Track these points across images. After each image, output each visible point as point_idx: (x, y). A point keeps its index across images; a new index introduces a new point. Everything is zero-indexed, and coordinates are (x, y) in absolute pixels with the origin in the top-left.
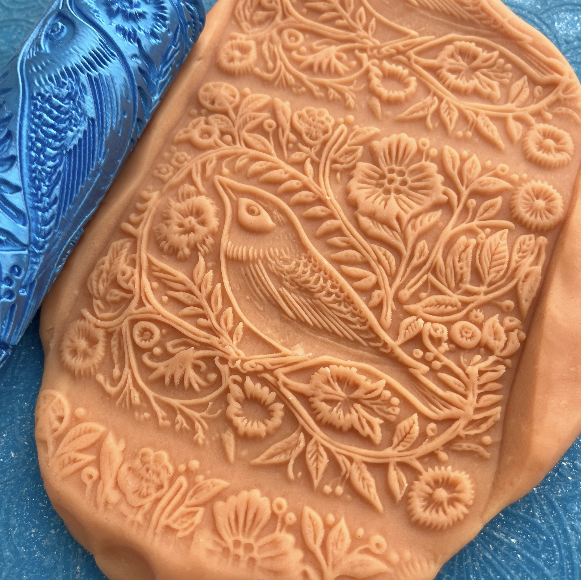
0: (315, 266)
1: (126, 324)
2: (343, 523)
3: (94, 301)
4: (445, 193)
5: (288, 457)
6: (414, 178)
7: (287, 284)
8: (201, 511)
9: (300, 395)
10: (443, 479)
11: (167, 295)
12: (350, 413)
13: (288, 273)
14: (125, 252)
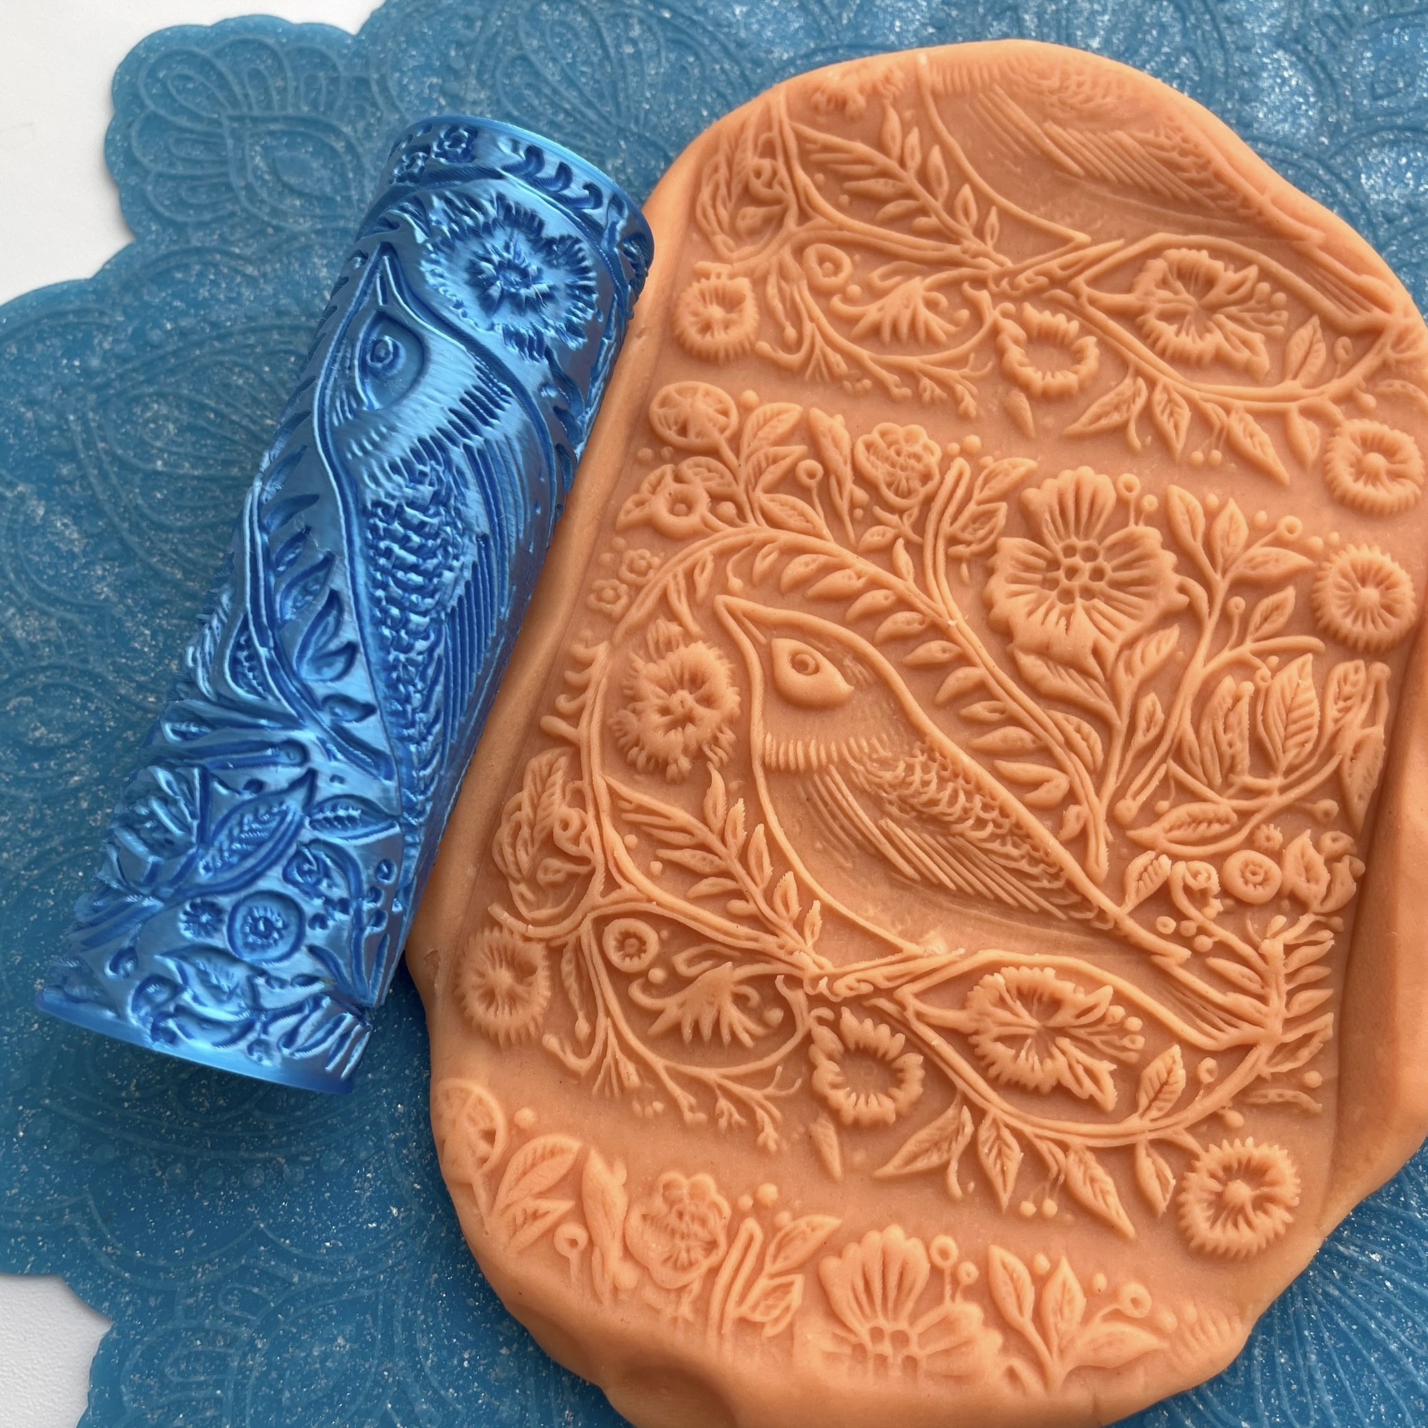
0: (944, 768)
1: (587, 928)
2: (1066, 1270)
3: (512, 885)
4: (1182, 589)
5: (945, 1157)
6: (1116, 562)
7: (894, 810)
8: (799, 1280)
9: (952, 1034)
10: (1240, 1163)
11: (657, 859)
12: (1051, 1056)
13: (893, 786)
14: (558, 777)
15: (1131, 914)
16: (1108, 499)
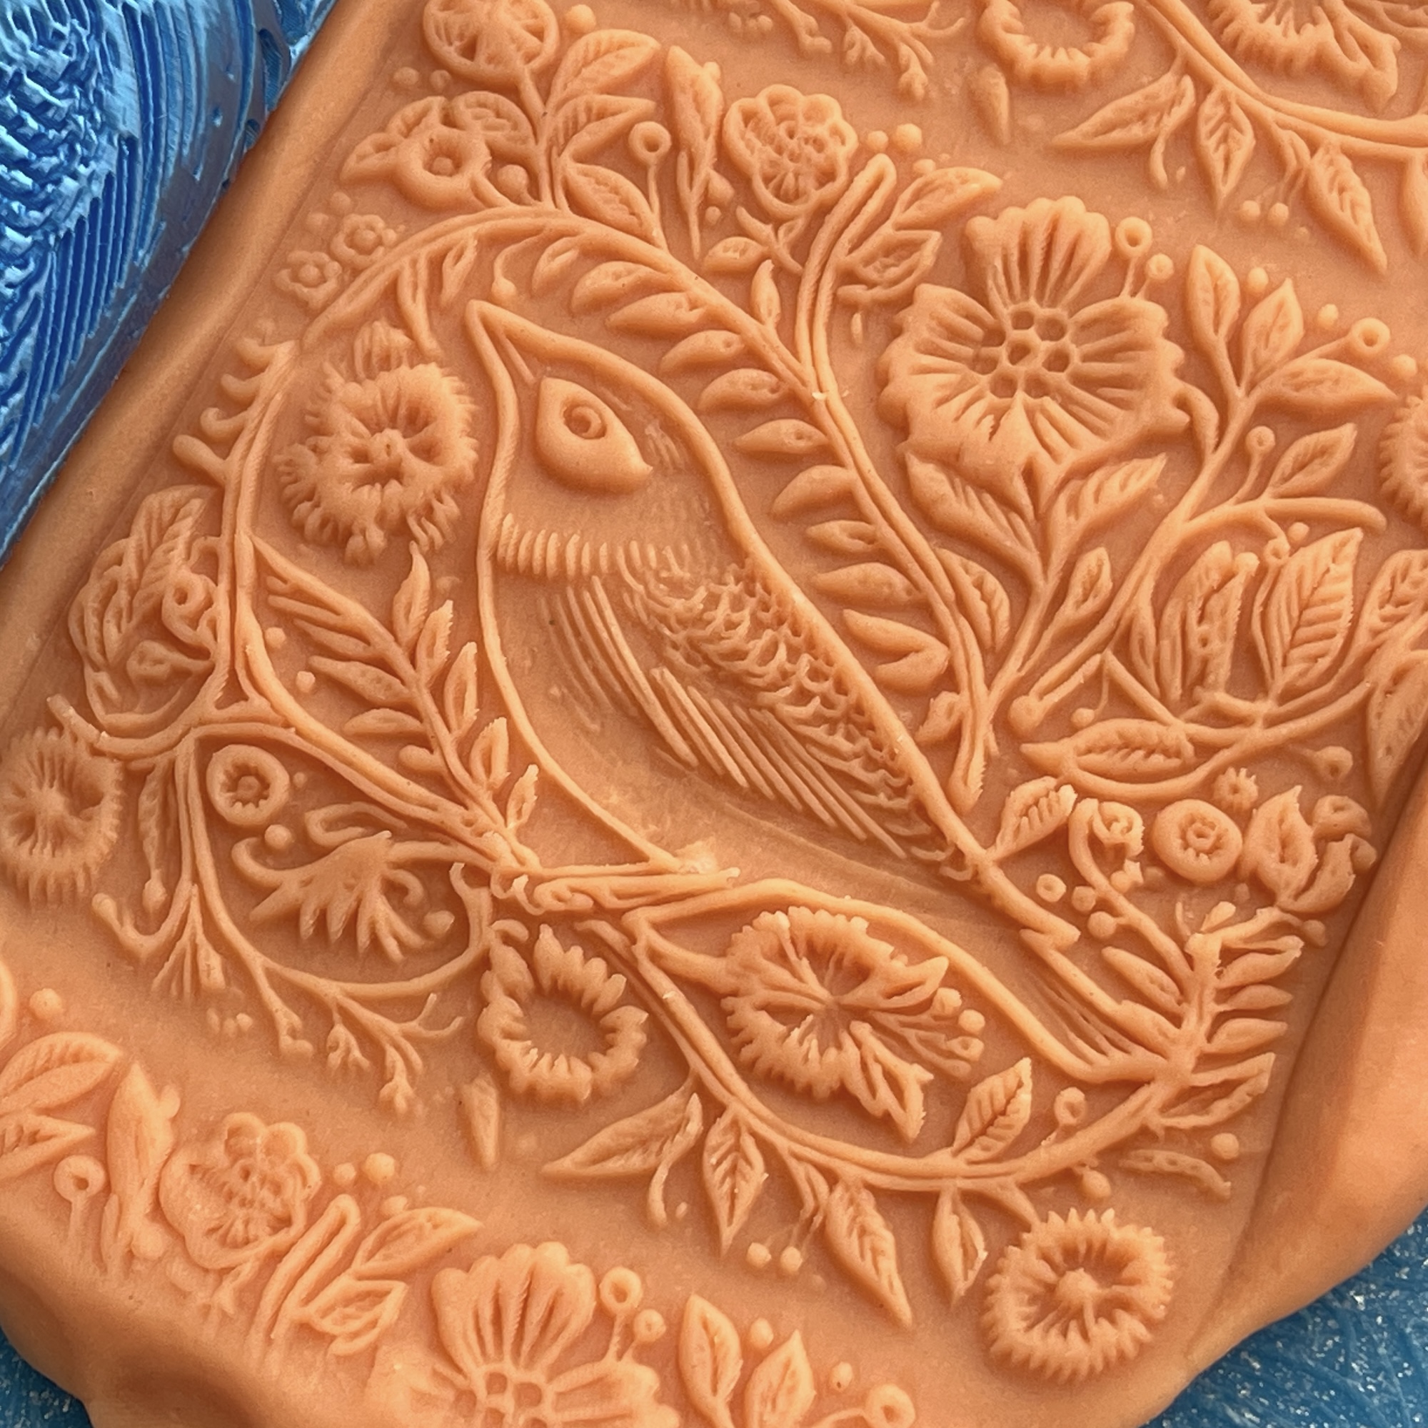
0: (766, 608)
1: (186, 752)
2: (795, 1347)
3: (88, 671)
4: (1183, 404)
5: (652, 1160)
6: (1089, 347)
7: (678, 657)
8: (398, 1290)
9: (699, 990)
10: (1090, 1247)
11: (310, 669)
12: (839, 1047)
13: (683, 623)
14: (185, 528)
15: (1003, 864)
16: (1098, 249)
